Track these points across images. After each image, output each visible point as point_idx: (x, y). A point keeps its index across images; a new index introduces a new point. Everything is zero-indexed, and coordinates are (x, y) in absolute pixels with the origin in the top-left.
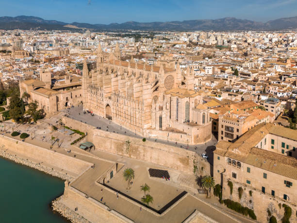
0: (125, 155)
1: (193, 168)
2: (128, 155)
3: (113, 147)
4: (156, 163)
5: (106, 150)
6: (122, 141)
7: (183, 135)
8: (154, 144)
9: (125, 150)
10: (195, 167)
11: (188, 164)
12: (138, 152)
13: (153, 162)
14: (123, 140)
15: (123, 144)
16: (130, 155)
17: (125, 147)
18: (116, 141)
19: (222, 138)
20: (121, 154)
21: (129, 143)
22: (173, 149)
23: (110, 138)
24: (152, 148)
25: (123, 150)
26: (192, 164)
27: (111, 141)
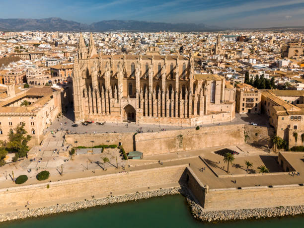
0: (179, 150)
1: (244, 137)
2: (182, 149)
3: (163, 147)
4: (211, 146)
5: (155, 153)
6: (173, 137)
7: (224, 114)
8: (207, 130)
9: (177, 146)
10: (246, 136)
11: (239, 136)
12: (192, 143)
13: (208, 146)
14: (174, 135)
15: (175, 139)
16: (184, 148)
17: (178, 142)
18: (166, 139)
19: (243, 109)
20: (174, 151)
21: (181, 136)
22: (225, 128)
23: (158, 139)
24: (206, 133)
25: (175, 146)
26: (242, 134)
27: (160, 141)
